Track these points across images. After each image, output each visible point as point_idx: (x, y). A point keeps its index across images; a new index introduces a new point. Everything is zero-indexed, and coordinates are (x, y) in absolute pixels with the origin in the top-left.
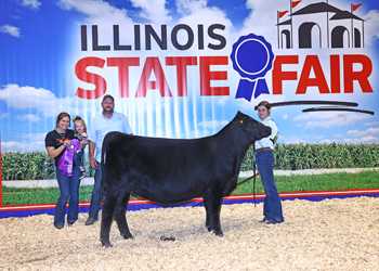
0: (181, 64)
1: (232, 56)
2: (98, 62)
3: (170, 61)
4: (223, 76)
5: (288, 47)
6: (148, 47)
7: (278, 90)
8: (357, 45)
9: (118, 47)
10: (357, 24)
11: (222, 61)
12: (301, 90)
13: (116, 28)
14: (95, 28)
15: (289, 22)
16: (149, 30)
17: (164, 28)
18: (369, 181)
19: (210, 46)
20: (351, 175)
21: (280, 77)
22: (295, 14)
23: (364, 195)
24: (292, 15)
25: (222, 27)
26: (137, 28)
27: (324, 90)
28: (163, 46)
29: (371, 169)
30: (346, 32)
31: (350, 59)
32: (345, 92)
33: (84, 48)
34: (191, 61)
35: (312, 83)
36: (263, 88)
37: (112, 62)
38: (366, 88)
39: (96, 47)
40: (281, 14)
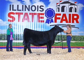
0: (33, 15)
1: (45, 13)
2: (13, 13)
3: (30, 14)
4: (43, 18)
5: (59, 11)
6: (25, 10)
7: (56, 22)
8: (76, 12)
9: (18, 10)
10: (76, 7)
11: (43, 14)
12: (61, 22)
13: (18, 6)
14: (13, 5)
15: (59, 6)
16: (26, 6)
17: (29, 6)
18: (77, 45)
19: (40, 11)
20: (73, 43)
21: (56, 19)
22: (61, 4)
23: (76, 48)
25: (43, 6)
26: (23, 6)
27: (67, 22)
28: (29, 10)
29: (78, 42)
30: (73, 9)
31: (74, 15)
32: (72, 23)
33: (10, 10)
34: (35, 14)
35: (64, 20)
36: (52, 21)
37: (17, 13)
38: (77, 22)
39: (13, 10)
40: (57, 4)
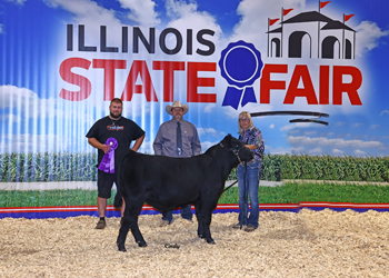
0: (169, 69)
1: (221, 63)
2: (84, 64)
3: (157, 65)
4: (210, 82)
5: (278, 55)
6: (136, 50)
7: (265, 99)
8: (348, 56)
9: (104, 49)
10: (349, 35)
11: (210, 67)
12: (289, 100)
13: (103, 29)
14: (81, 28)
15: (280, 30)
16: (137, 32)
17: (152, 31)
19: (199, 52)
21: (268, 86)
22: (286, 22)
24: (283, 23)
25: (212, 33)
26: (125, 30)
27: (312, 100)
28: (150, 49)
30: (336, 44)
31: (339, 71)
33: (70, 48)
34: (179, 66)
35: (301, 93)
36: (250, 97)
37: (97, 63)
38: (355, 100)
39: (82, 48)
40: (272, 22)
